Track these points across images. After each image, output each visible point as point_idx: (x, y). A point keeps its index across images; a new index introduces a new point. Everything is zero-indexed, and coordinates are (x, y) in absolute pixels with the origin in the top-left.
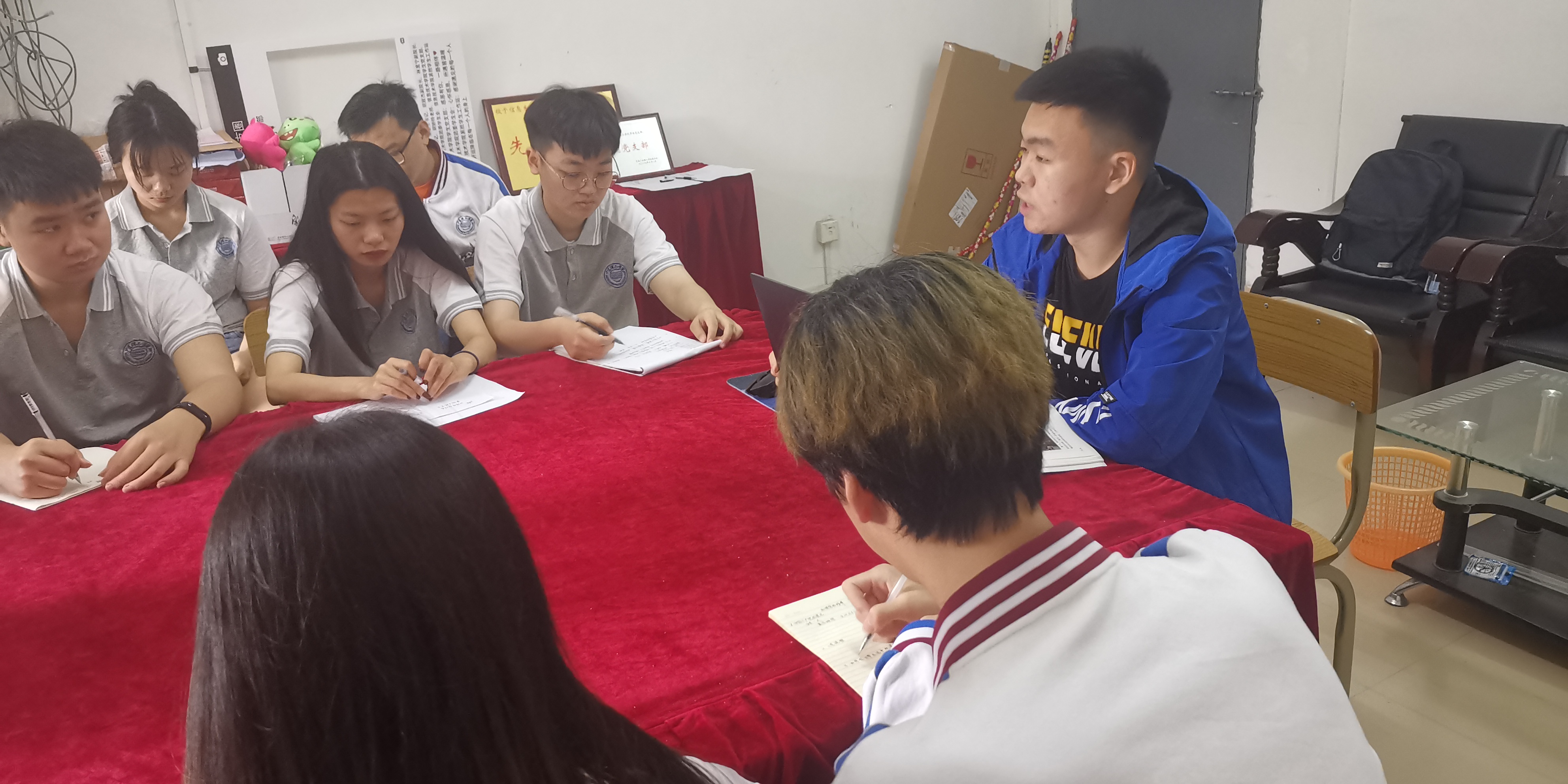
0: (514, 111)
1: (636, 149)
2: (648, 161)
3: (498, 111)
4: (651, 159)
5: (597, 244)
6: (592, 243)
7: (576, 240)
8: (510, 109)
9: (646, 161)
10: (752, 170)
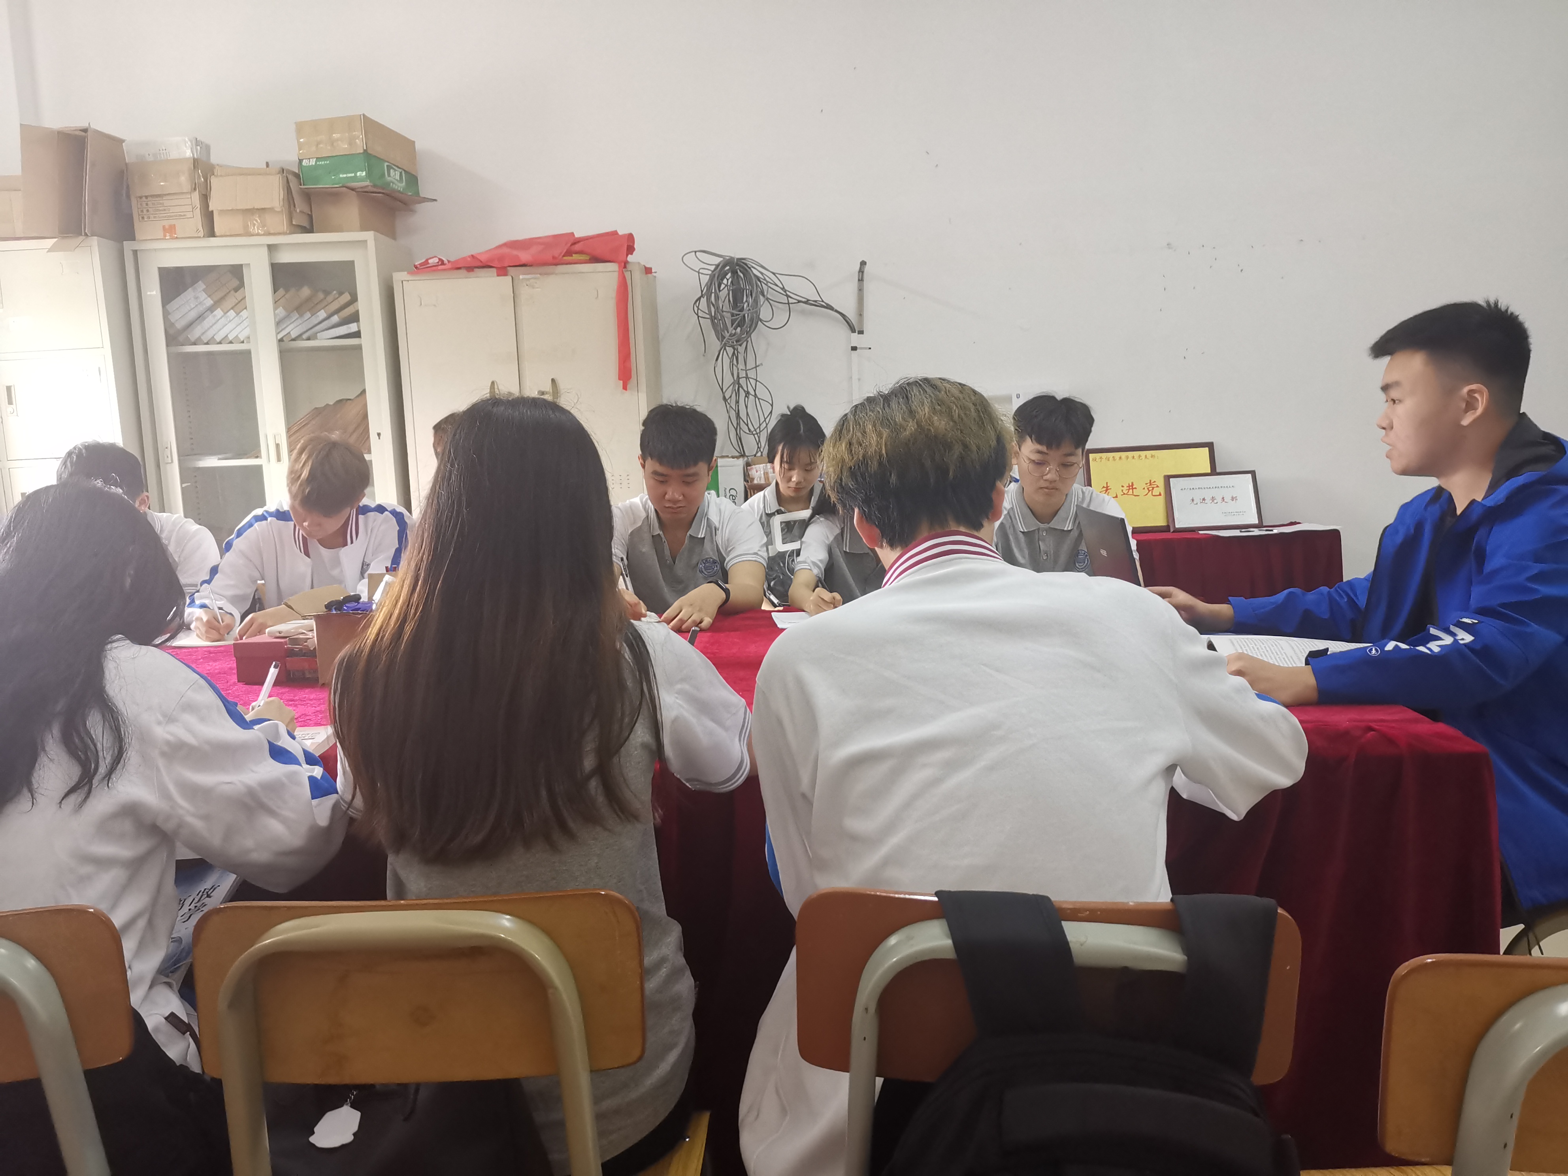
0: (1109, 460)
1: (1224, 502)
2: (1235, 514)
3: (1095, 460)
4: (1238, 512)
5: (1069, 529)
6: (1064, 528)
7: (1048, 523)
8: (1106, 459)
9: (1233, 514)
10: (1340, 527)
